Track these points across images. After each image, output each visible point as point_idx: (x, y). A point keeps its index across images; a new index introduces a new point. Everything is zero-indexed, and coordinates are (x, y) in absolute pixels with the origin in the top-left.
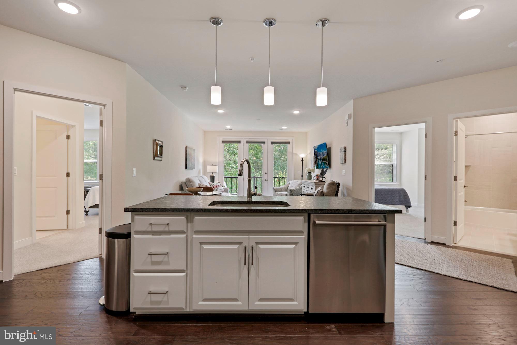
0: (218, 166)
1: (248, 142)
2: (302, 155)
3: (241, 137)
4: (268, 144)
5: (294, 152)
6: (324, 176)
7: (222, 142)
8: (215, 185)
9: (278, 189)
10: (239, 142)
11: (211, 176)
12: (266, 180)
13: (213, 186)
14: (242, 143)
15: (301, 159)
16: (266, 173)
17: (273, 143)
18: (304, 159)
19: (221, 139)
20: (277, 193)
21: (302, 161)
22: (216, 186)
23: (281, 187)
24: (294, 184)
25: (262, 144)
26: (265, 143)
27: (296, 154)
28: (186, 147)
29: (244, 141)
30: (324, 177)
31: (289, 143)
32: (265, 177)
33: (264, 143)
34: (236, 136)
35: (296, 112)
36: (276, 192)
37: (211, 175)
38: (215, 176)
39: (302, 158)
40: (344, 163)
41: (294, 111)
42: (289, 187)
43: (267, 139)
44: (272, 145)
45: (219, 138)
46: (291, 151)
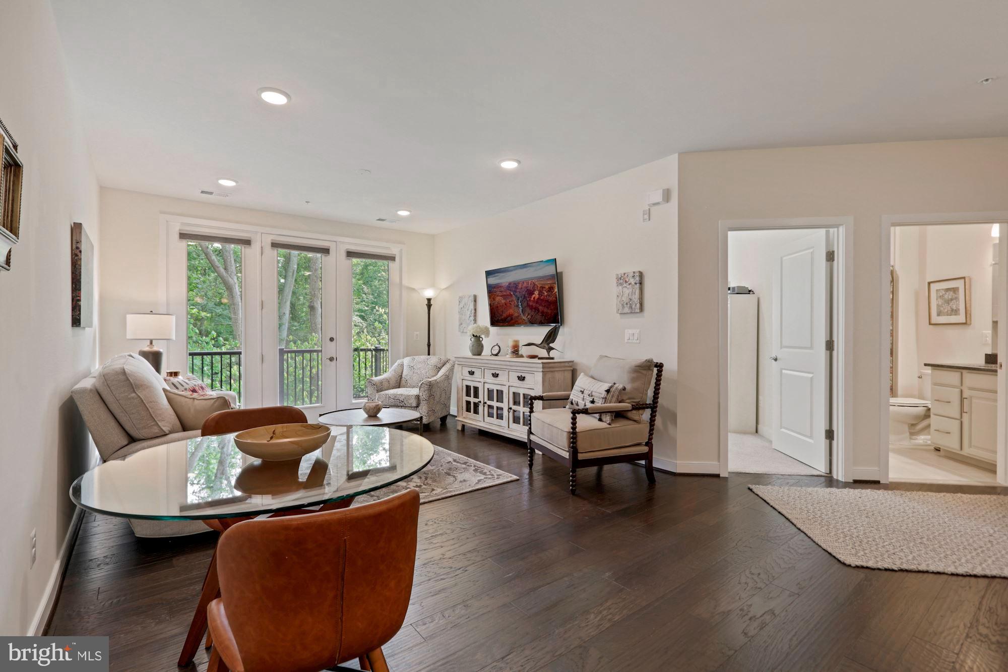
0: (174, 318)
1: (275, 245)
2: (429, 293)
3: (251, 227)
4: (337, 257)
5: (405, 282)
6: (551, 345)
7: (180, 234)
10: (247, 242)
11: (148, 351)
12: (331, 359)
14: (256, 247)
15: (426, 302)
16: (332, 339)
17: (350, 254)
18: (432, 302)
19: (177, 224)
21: (429, 306)
24: (418, 366)
26: (328, 253)
27: (411, 289)
29: (262, 239)
30: (553, 349)
31: (392, 258)
32: (330, 349)
33: (325, 251)
34: (237, 222)
35: (509, 165)
36: (378, 391)
37: (146, 349)
39: (429, 300)
40: (638, 311)
41: (504, 160)
43: (335, 241)
44: (349, 259)
45: (167, 221)
46: (397, 280)
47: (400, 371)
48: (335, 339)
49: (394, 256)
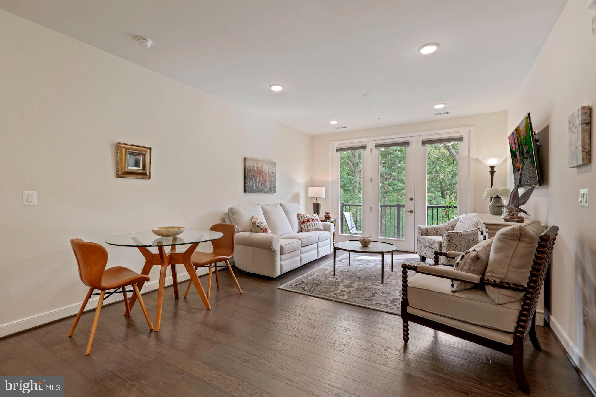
0: (324, 189)
1: (377, 146)
2: (492, 162)
3: (364, 140)
4: (415, 146)
5: (473, 155)
7: (336, 149)
8: (306, 218)
9: (427, 230)
10: (364, 148)
11: (314, 204)
12: (411, 212)
13: (303, 219)
14: (368, 149)
15: (490, 169)
16: (411, 199)
17: (425, 142)
18: (495, 169)
19: (336, 145)
20: (424, 237)
21: (492, 172)
22: (308, 221)
23: (435, 226)
25: (403, 148)
26: (409, 145)
27: (477, 160)
28: (245, 159)
29: (371, 145)
30: (522, 211)
31: (461, 139)
32: (410, 205)
33: (407, 144)
34: (358, 139)
36: (422, 235)
37: (315, 202)
38: (320, 203)
39: (492, 168)
40: (581, 163)
42: (456, 226)
43: (414, 136)
44: (424, 146)
45: (332, 145)
46: (466, 154)
47: (454, 224)
48: (414, 199)
49: (462, 137)
